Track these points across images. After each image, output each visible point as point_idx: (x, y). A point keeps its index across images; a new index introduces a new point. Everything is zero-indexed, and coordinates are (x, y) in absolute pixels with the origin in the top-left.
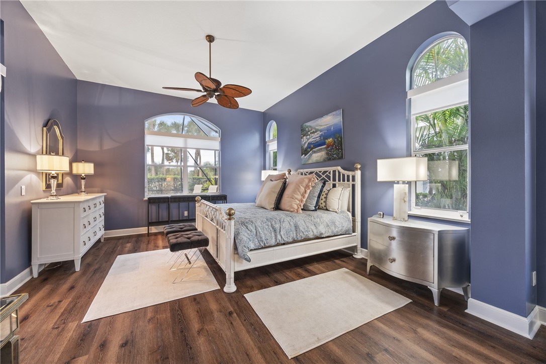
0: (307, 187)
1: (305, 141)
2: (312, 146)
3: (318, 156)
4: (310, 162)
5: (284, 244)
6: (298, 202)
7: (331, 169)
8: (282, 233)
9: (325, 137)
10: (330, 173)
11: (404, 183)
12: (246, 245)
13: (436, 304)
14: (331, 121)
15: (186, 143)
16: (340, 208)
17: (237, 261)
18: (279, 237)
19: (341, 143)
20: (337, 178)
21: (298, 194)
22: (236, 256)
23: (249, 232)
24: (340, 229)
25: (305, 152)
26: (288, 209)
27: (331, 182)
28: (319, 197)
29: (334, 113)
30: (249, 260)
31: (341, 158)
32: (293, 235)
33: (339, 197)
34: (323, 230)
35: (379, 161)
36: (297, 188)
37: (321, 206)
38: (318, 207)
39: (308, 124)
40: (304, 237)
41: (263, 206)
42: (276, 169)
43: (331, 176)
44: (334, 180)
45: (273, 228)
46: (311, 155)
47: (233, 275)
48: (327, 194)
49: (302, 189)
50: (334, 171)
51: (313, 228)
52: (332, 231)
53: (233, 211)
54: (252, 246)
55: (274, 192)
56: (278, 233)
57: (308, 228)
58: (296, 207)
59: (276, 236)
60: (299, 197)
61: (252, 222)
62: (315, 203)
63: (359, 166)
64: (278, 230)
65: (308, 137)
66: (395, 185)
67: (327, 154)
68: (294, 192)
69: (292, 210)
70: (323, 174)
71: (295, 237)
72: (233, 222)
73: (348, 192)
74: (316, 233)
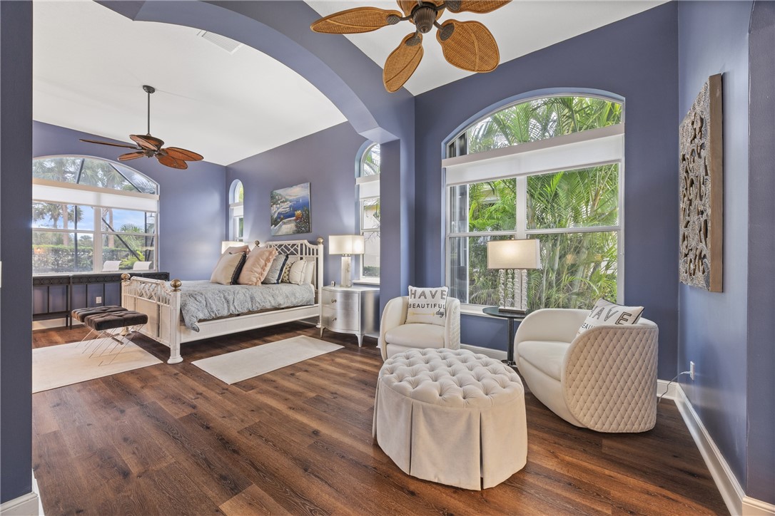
0: (268, 260)
1: (276, 210)
2: (282, 216)
3: (288, 227)
4: (280, 233)
5: (238, 315)
6: (257, 275)
7: (298, 242)
8: (235, 304)
9: (294, 208)
10: (297, 246)
11: (348, 256)
12: (194, 315)
13: (360, 346)
14: (299, 192)
15: (99, 199)
16: (302, 280)
17: (184, 333)
18: (232, 308)
19: (308, 217)
20: (303, 252)
21: (257, 267)
22: (183, 327)
23: (197, 303)
24: (300, 300)
25: (275, 222)
26: (246, 282)
27: (299, 255)
28: (281, 270)
29: (302, 185)
30: (197, 330)
31: (309, 231)
32: (249, 306)
33: (303, 270)
34: (282, 301)
35: (330, 237)
36: (257, 260)
37: (284, 280)
38: (281, 281)
39: (278, 192)
40: (260, 308)
41: (218, 281)
42: (241, 241)
43: (299, 249)
44: (302, 254)
45: (226, 299)
46: (281, 226)
47: (178, 347)
48: (290, 267)
49: (262, 262)
50: (302, 245)
51: (271, 299)
52: (292, 302)
53: (179, 283)
54: (201, 316)
55: (231, 266)
56: (231, 304)
57: (265, 298)
58: (255, 280)
59: (229, 307)
60: (259, 270)
61: (202, 294)
62: (277, 276)
63: (322, 241)
64: (231, 302)
65: (278, 206)
66: (342, 258)
67: (296, 226)
68: (254, 265)
69: (250, 283)
70: (292, 247)
71: (250, 307)
72: (179, 293)
73: (312, 265)
74: (274, 304)
